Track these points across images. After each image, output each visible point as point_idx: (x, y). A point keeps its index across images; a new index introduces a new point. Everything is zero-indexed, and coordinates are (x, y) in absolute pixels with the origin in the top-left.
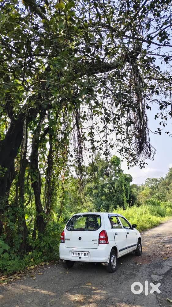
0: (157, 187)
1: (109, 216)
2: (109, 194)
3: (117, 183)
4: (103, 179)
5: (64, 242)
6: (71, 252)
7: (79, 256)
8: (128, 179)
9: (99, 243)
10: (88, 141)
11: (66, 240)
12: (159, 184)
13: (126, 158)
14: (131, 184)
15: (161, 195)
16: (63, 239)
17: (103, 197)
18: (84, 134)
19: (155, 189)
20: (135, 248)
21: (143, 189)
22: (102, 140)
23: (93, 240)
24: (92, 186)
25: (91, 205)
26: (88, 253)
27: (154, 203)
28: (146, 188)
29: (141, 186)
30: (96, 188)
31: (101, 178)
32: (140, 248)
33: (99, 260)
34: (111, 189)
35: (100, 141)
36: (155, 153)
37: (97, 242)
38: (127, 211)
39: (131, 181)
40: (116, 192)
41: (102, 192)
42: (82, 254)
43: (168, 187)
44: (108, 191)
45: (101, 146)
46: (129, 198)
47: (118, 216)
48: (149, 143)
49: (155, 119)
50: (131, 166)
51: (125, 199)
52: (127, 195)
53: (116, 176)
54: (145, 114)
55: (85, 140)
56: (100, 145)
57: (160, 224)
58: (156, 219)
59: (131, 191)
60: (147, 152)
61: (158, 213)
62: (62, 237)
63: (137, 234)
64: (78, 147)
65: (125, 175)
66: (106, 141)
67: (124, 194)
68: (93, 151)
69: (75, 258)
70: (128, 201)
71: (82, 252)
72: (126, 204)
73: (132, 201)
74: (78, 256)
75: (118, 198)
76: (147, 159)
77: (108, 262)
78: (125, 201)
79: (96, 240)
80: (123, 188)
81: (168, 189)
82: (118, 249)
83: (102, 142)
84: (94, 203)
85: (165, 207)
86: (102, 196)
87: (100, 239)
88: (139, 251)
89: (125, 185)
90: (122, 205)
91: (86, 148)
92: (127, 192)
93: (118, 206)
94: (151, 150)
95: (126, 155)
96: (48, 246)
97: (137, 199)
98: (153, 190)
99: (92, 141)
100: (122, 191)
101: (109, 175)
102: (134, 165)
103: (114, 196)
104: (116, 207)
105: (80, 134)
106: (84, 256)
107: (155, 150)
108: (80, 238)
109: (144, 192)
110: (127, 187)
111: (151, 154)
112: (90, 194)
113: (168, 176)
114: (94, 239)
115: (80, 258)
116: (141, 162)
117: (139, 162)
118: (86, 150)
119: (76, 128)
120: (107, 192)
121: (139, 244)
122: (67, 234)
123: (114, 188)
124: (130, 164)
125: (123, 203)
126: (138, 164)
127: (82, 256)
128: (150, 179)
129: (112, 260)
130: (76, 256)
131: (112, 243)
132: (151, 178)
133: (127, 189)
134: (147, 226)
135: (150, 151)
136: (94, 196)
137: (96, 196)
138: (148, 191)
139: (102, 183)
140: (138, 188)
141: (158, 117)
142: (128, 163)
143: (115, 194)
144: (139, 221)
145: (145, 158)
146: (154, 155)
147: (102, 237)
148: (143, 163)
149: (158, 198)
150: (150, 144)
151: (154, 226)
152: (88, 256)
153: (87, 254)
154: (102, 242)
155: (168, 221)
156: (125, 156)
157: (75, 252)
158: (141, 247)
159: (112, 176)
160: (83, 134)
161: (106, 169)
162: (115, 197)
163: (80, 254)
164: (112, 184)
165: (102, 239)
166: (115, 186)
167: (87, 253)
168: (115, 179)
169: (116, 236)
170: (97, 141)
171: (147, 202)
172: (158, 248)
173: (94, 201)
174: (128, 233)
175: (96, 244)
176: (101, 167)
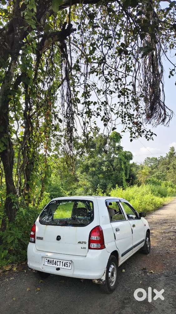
0: (156, 166)
1: (106, 203)
2: (107, 172)
3: (115, 161)
4: (100, 156)
5: (34, 242)
6: (44, 259)
7: (56, 266)
8: (129, 157)
9: (90, 248)
10: (83, 104)
11: (37, 239)
12: (158, 163)
13: (129, 128)
14: (131, 162)
15: (161, 175)
16: (34, 236)
17: (101, 176)
18: (77, 93)
19: (155, 168)
20: (142, 245)
21: (142, 168)
22: (100, 102)
23: (79, 243)
24: (89, 164)
25: (88, 184)
26: (70, 262)
27: (154, 183)
28: (146, 167)
29: (140, 165)
30: (93, 165)
31: (99, 156)
32: (148, 243)
33: (88, 276)
34: (109, 167)
35: (98, 103)
36: (171, 116)
37: (86, 246)
38: (127, 191)
39: (131, 159)
40: (114, 170)
41: (99, 170)
42: (61, 263)
43: (168, 166)
44: (106, 169)
45: (99, 111)
46: (128, 177)
47: (120, 201)
48: (164, 103)
49: (170, 77)
50: (134, 138)
51: (124, 178)
52: (126, 174)
53: (115, 154)
54: (160, 63)
55: (78, 103)
56: (98, 109)
57: (164, 205)
58: (159, 200)
59: (131, 170)
60: (160, 114)
61: (159, 193)
62: (32, 233)
63: (145, 225)
64: (67, 108)
65: (125, 152)
66: (105, 103)
67: (123, 173)
68: (88, 117)
69: (50, 269)
70: (128, 181)
71: (62, 261)
72: (125, 183)
73: (132, 180)
74: (54, 265)
75: (117, 177)
76: (160, 124)
77: (104, 278)
78: (124, 181)
79: (85, 243)
80: (123, 167)
81: (168, 169)
82: (120, 254)
83: (100, 103)
84: (91, 181)
85: (166, 186)
86: (99, 174)
87: (90, 241)
88: (148, 248)
89: (125, 163)
90: (120, 184)
91: (79, 113)
92: (126, 171)
93: (117, 185)
94: (167, 113)
95: (129, 124)
96: (16, 241)
97: (137, 178)
98: (153, 169)
99: (87, 104)
100: (121, 169)
101: (108, 153)
102: (139, 136)
103: (112, 174)
104: (114, 187)
105: (70, 92)
106: (64, 267)
107: (172, 112)
108: (59, 238)
109: (144, 171)
110: (127, 165)
111: (165, 118)
112: (87, 172)
113: (168, 155)
114: (81, 241)
115: (58, 269)
116: (148, 132)
117: (145, 133)
118: (79, 114)
119: (65, 83)
120: (104, 170)
121: (148, 238)
122: (39, 229)
123: (113, 166)
124: (133, 135)
125: (122, 182)
126: (143, 135)
127: (61, 267)
128: (149, 158)
129: (110, 274)
130: (52, 265)
131: (110, 246)
132: (151, 157)
133: (126, 168)
134: (150, 208)
135: (165, 114)
136: (90, 174)
137: (93, 174)
138: (148, 171)
139: (100, 161)
140: (137, 167)
141: (173, 75)
142: (131, 134)
143: (113, 173)
144: (141, 203)
145: (157, 123)
146: (170, 120)
147: (94, 238)
148: (150, 134)
149: (158, 177)
150: (164, 105)
151: (157, 208)
152: (70, 268)
153: (69, 264)
154: (94, 245)
155: (171, 202)
156: (128, 126)
157: (51, 259)
158: (150, 243)
159: (111, 153)
160: (75, 93)
161: (105, 145)
162: (114, 176)
163: (59, 263)
164: (111, 162)
165: (94, 242)
166: (114, 164)
167: (68, 262)
168: (114, 156)
169: (117, 234)
170: (94, 102)
171: (147, 182)
172: (170, 241)
173: (91, 179)
174: (134, 226)
175: (84, 248)
176: (99, 143)
